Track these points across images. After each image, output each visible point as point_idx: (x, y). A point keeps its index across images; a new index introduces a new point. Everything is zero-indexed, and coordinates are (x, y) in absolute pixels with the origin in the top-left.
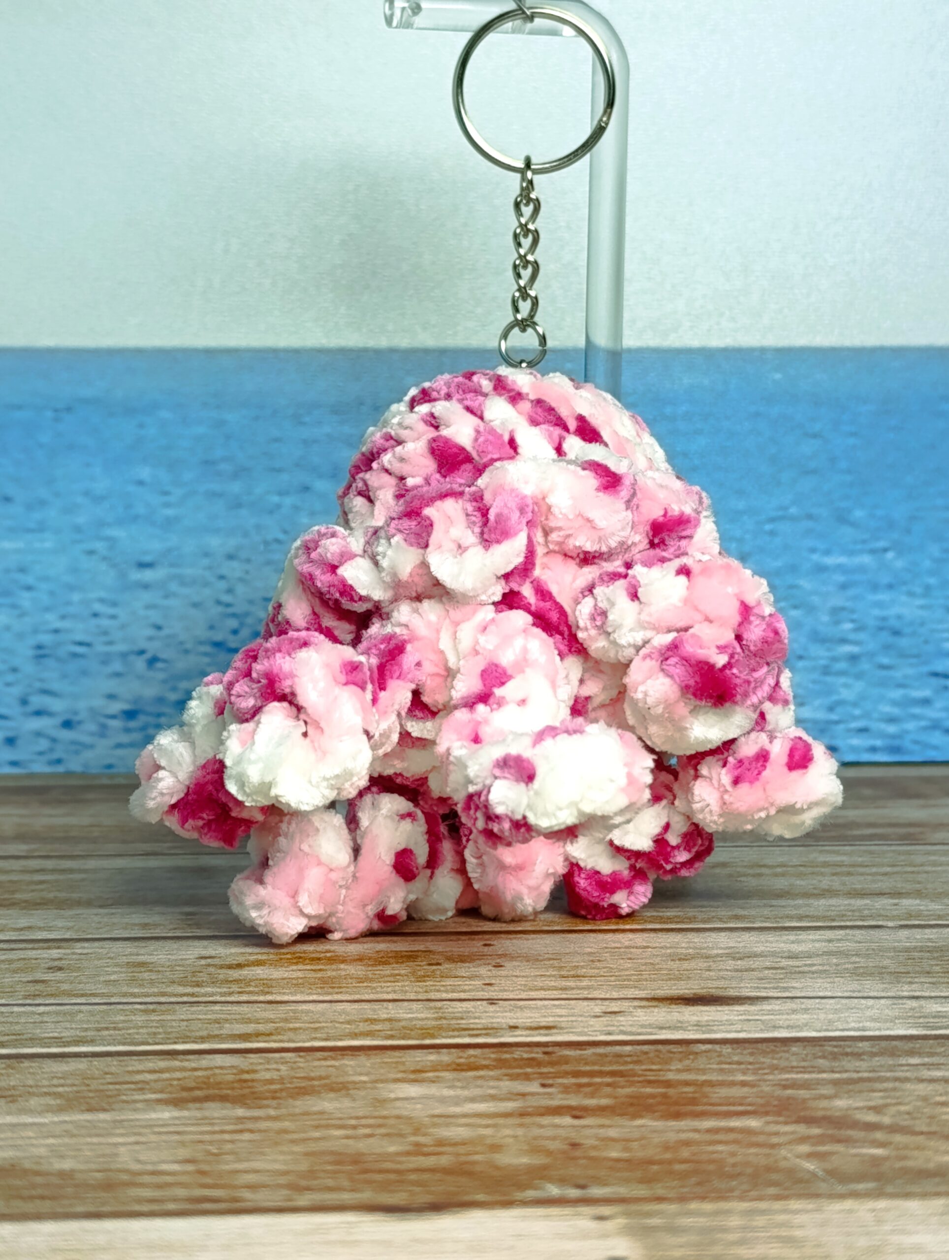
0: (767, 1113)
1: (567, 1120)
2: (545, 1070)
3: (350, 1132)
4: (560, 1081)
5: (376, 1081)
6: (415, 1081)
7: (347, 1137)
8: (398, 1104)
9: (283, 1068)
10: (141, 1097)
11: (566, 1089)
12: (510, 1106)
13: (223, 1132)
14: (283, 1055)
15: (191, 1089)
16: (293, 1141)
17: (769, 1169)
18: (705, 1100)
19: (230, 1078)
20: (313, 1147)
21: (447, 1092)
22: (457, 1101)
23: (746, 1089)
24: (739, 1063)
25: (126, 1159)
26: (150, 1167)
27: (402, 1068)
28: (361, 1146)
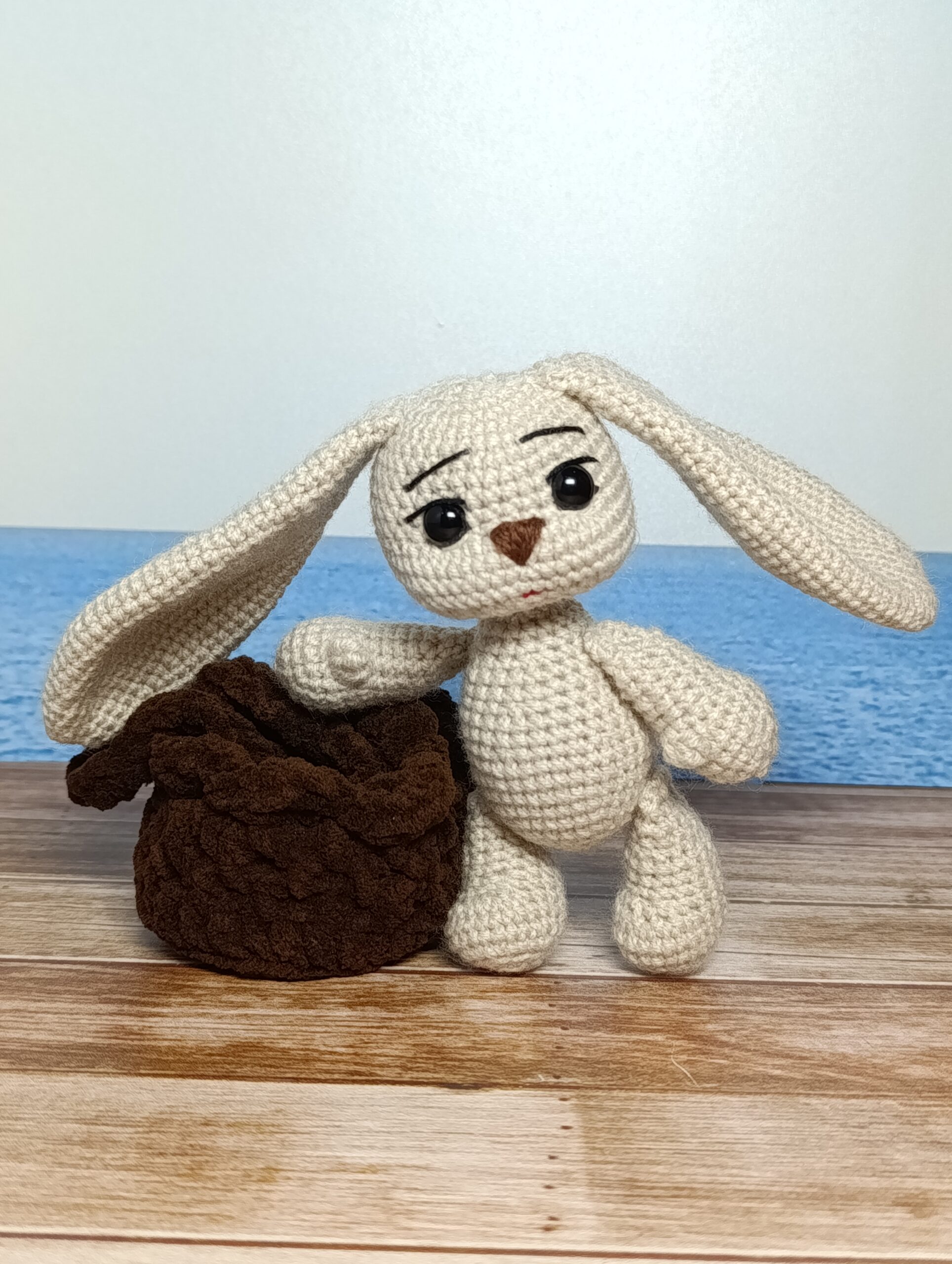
0: (668, 1032)
1: (559, 1030)
2: (553, 994)
3: (440, 1032)
4: (560, 1002)
5: (460, 997)
6: (481, 998)
7: (438, 1035)
8: (469, 1014)
9: (412, 984)
10: (333, 1001)
11: (562, 1009)
12: (529, 1018)
13: (372, 1027)
14: (414, 976)
15: (360, 997)
16: (408, 1036)
17: (662, 1071)
18: (636, 1021)
19: (382, 990)
20: (418, 1040)
21: (498, 1007)
22: (502, 1013)
23: (660, 1014)
24: (661, 996)
25: (319, 1043)
26: (330, 1049)
27: (476, 989)
28: (444, 1041)
